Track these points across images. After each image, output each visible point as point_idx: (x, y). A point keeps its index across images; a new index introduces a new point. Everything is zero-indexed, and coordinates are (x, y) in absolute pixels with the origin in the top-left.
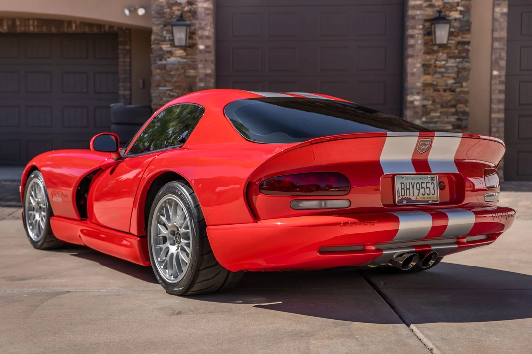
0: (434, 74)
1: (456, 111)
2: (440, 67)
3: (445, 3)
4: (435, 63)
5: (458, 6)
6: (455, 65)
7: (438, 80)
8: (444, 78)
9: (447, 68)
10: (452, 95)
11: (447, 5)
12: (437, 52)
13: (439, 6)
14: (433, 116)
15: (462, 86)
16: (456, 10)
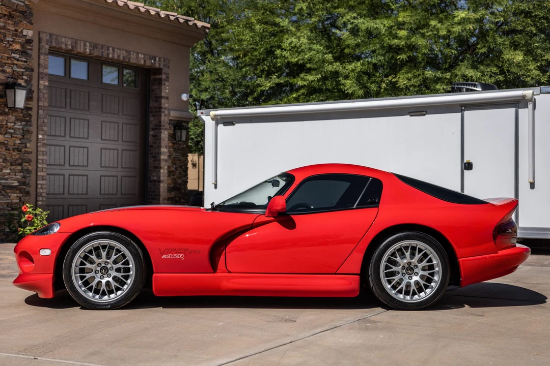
0: (5, 134)
1: (22, 169)
2: (10, 128)
3: (14, 71)
4: (6, 124)
5: (23, 75)
6: (21, 127)
7: (8, 140)
8: (13, 138)
9: (15, 129)
10: (19, 154)
11: (15, 72)
12: (7, 114)
13: (9, 73)
14: (4, 173)
15: (26, 147)
16: (22, 79)
